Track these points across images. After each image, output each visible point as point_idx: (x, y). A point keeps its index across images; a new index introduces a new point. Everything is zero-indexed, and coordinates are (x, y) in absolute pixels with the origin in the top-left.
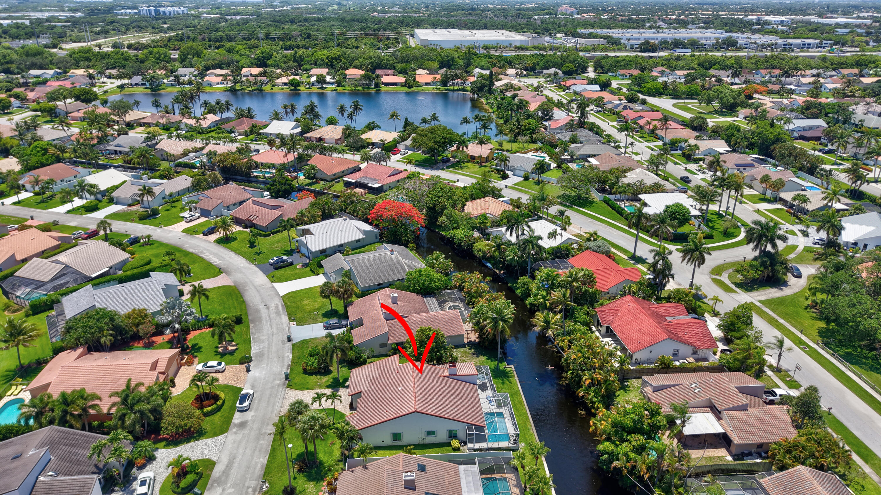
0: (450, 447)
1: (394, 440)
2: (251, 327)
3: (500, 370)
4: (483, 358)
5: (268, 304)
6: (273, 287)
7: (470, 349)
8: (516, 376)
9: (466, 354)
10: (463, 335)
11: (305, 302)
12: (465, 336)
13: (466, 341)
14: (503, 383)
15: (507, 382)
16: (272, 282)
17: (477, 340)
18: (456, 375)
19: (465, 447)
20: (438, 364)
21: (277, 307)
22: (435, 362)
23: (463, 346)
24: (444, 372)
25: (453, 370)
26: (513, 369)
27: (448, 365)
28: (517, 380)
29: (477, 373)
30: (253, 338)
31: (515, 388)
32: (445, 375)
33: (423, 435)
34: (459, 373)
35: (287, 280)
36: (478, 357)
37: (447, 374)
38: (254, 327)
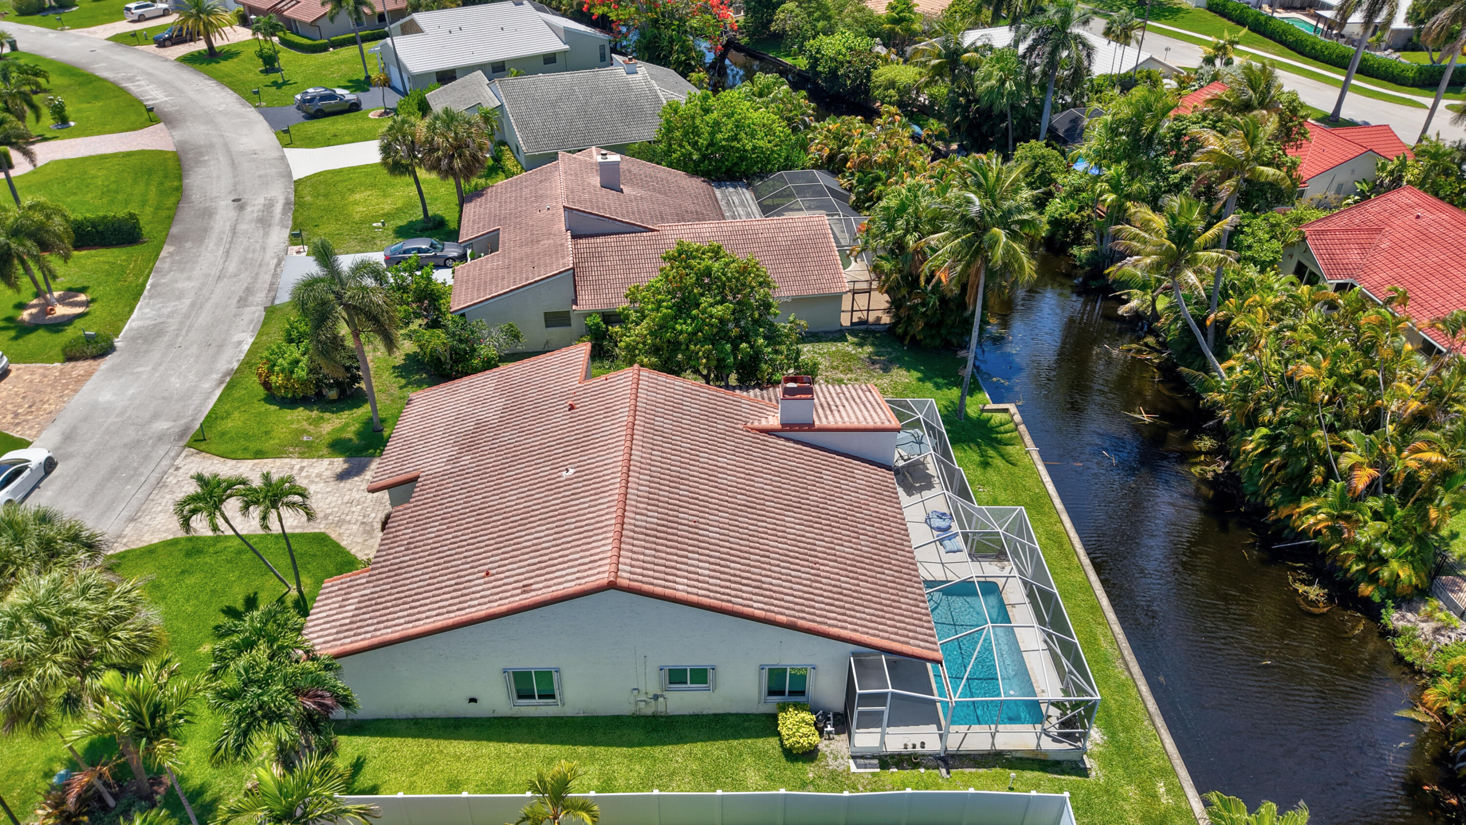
0: (774, 741)
1: (524, 694)
2: (163, 254)
3: (967, 418)
4: (904, 377)
5: (245, 197)
6: (283, 158)
7: (861, 345)
8: (1028, 439)
9: (847, 363)
10: (837, 298)
11: (357, 197)
12: (846, 304)
13: (845, 320)
14: (985, 464)
15: (998, 462)
16: (286, 146)
17: (886, 319)
18: (810, 427)
19: (840, 743)
20: (744, 385)
21: (269, 206)
22: (733, 379)
23: (838, 335)
24: (762, 413)
25: (797, 409)
26: (1018, 418)
27: (779, 390)
28: (1036, 456)
29: (895, 423)
30: (152, 286)
31: (1030, 482)
32: (764, 424)
33: (652, 684)
34: (822, 420)
35: (328, 143)
36: (886, 370)
37: (774, 421)
38: (171, 254)
